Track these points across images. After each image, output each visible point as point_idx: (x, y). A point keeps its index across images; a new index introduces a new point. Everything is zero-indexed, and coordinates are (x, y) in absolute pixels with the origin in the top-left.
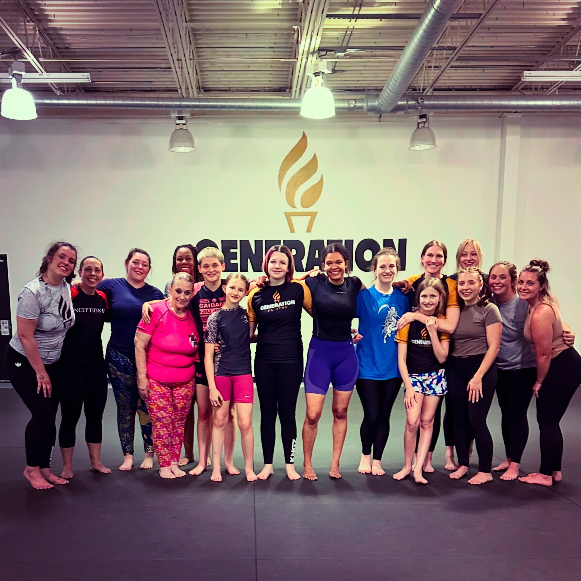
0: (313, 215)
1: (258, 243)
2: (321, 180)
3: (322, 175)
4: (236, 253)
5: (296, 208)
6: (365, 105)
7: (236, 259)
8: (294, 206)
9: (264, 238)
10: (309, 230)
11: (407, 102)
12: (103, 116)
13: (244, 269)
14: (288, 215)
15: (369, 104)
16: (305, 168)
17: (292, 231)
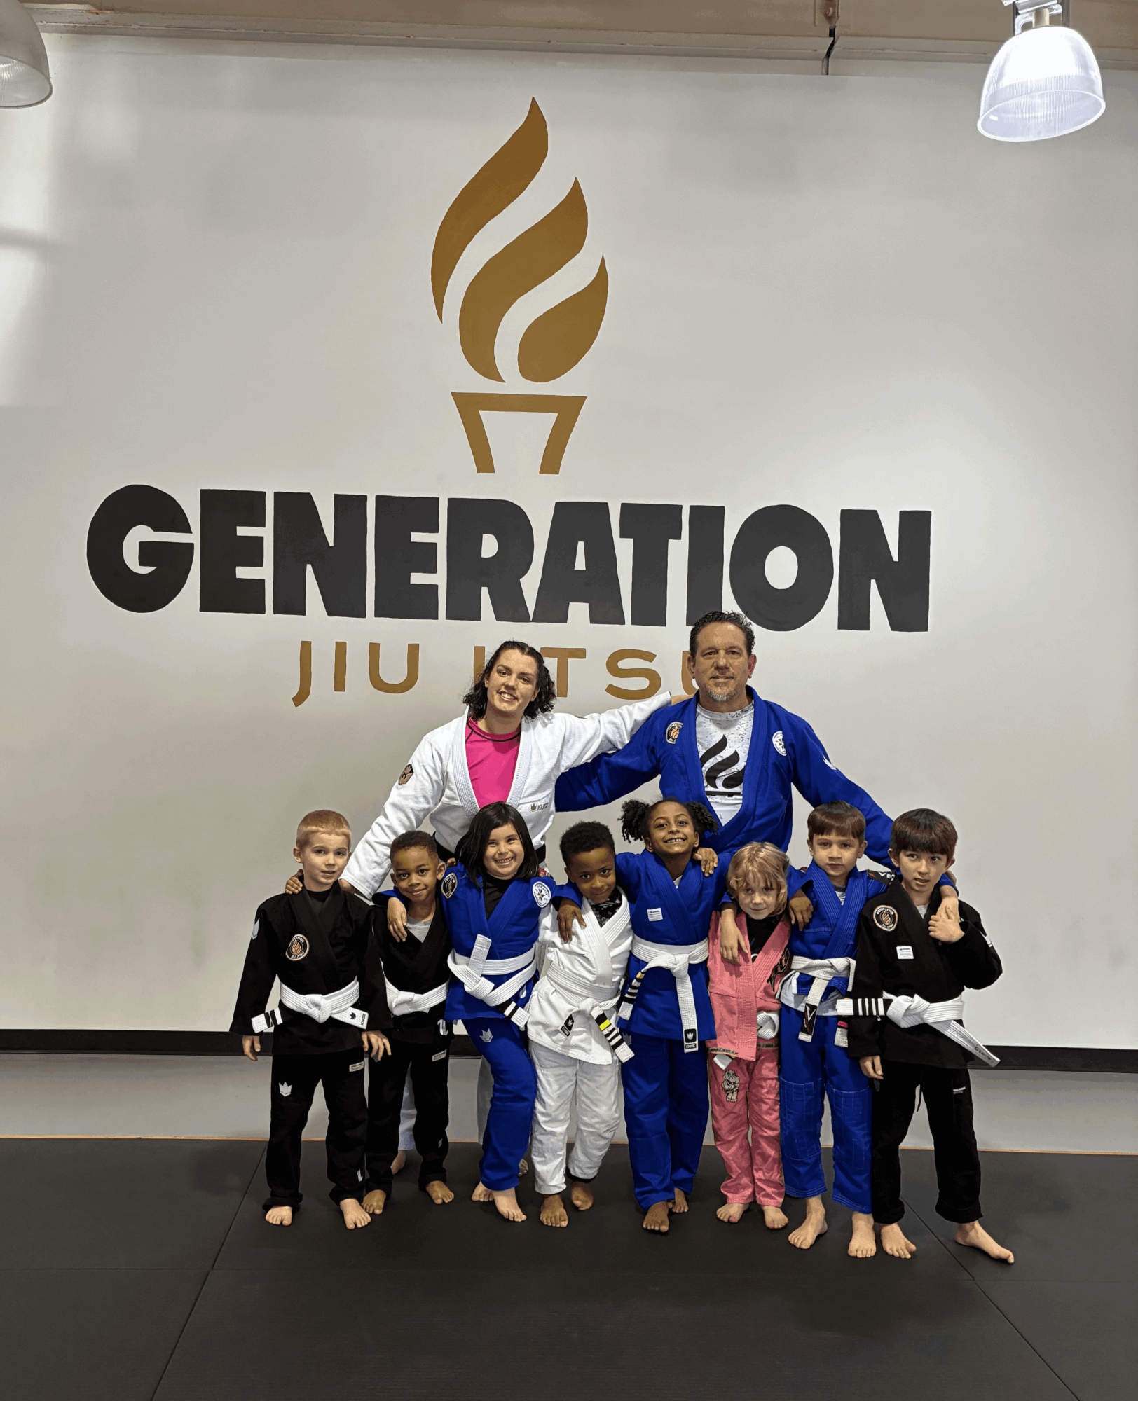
0: (568, 409)
1: (349, 506)
2: (600, 283)
3: (603, 261)
4: (260, 540)
5: (501, 380)
7: (259, 563)
8: (490, 371)
9: (372, 487)
10: (551, 463)
13: (291, 603)
14: (469, 406)
17: (484, 462)
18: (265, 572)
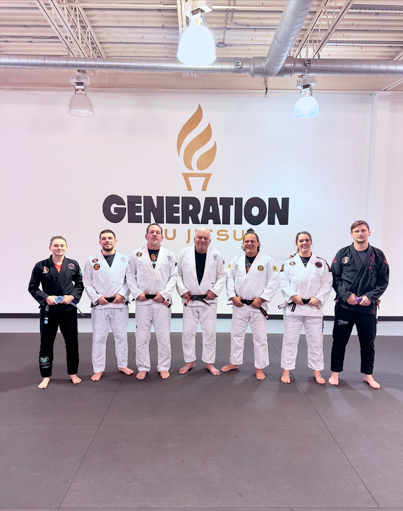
0: (208, 176)
1: (160, 199)
2: (215, 147)
3: (215, 142)
4: (141, 207)
5: (193, 170)
6: (252, 67)
8: (190, 168)
9: (165, 194)
10: (204, 189)
11: (294, 64)
12: (22, 87)
13: (148, 220)
14: (186, 176)
15: (256, 66)
16: (200, 136)
17: (189, 189)
18: (142, 214)
